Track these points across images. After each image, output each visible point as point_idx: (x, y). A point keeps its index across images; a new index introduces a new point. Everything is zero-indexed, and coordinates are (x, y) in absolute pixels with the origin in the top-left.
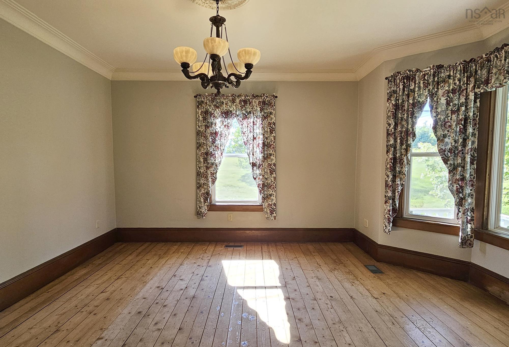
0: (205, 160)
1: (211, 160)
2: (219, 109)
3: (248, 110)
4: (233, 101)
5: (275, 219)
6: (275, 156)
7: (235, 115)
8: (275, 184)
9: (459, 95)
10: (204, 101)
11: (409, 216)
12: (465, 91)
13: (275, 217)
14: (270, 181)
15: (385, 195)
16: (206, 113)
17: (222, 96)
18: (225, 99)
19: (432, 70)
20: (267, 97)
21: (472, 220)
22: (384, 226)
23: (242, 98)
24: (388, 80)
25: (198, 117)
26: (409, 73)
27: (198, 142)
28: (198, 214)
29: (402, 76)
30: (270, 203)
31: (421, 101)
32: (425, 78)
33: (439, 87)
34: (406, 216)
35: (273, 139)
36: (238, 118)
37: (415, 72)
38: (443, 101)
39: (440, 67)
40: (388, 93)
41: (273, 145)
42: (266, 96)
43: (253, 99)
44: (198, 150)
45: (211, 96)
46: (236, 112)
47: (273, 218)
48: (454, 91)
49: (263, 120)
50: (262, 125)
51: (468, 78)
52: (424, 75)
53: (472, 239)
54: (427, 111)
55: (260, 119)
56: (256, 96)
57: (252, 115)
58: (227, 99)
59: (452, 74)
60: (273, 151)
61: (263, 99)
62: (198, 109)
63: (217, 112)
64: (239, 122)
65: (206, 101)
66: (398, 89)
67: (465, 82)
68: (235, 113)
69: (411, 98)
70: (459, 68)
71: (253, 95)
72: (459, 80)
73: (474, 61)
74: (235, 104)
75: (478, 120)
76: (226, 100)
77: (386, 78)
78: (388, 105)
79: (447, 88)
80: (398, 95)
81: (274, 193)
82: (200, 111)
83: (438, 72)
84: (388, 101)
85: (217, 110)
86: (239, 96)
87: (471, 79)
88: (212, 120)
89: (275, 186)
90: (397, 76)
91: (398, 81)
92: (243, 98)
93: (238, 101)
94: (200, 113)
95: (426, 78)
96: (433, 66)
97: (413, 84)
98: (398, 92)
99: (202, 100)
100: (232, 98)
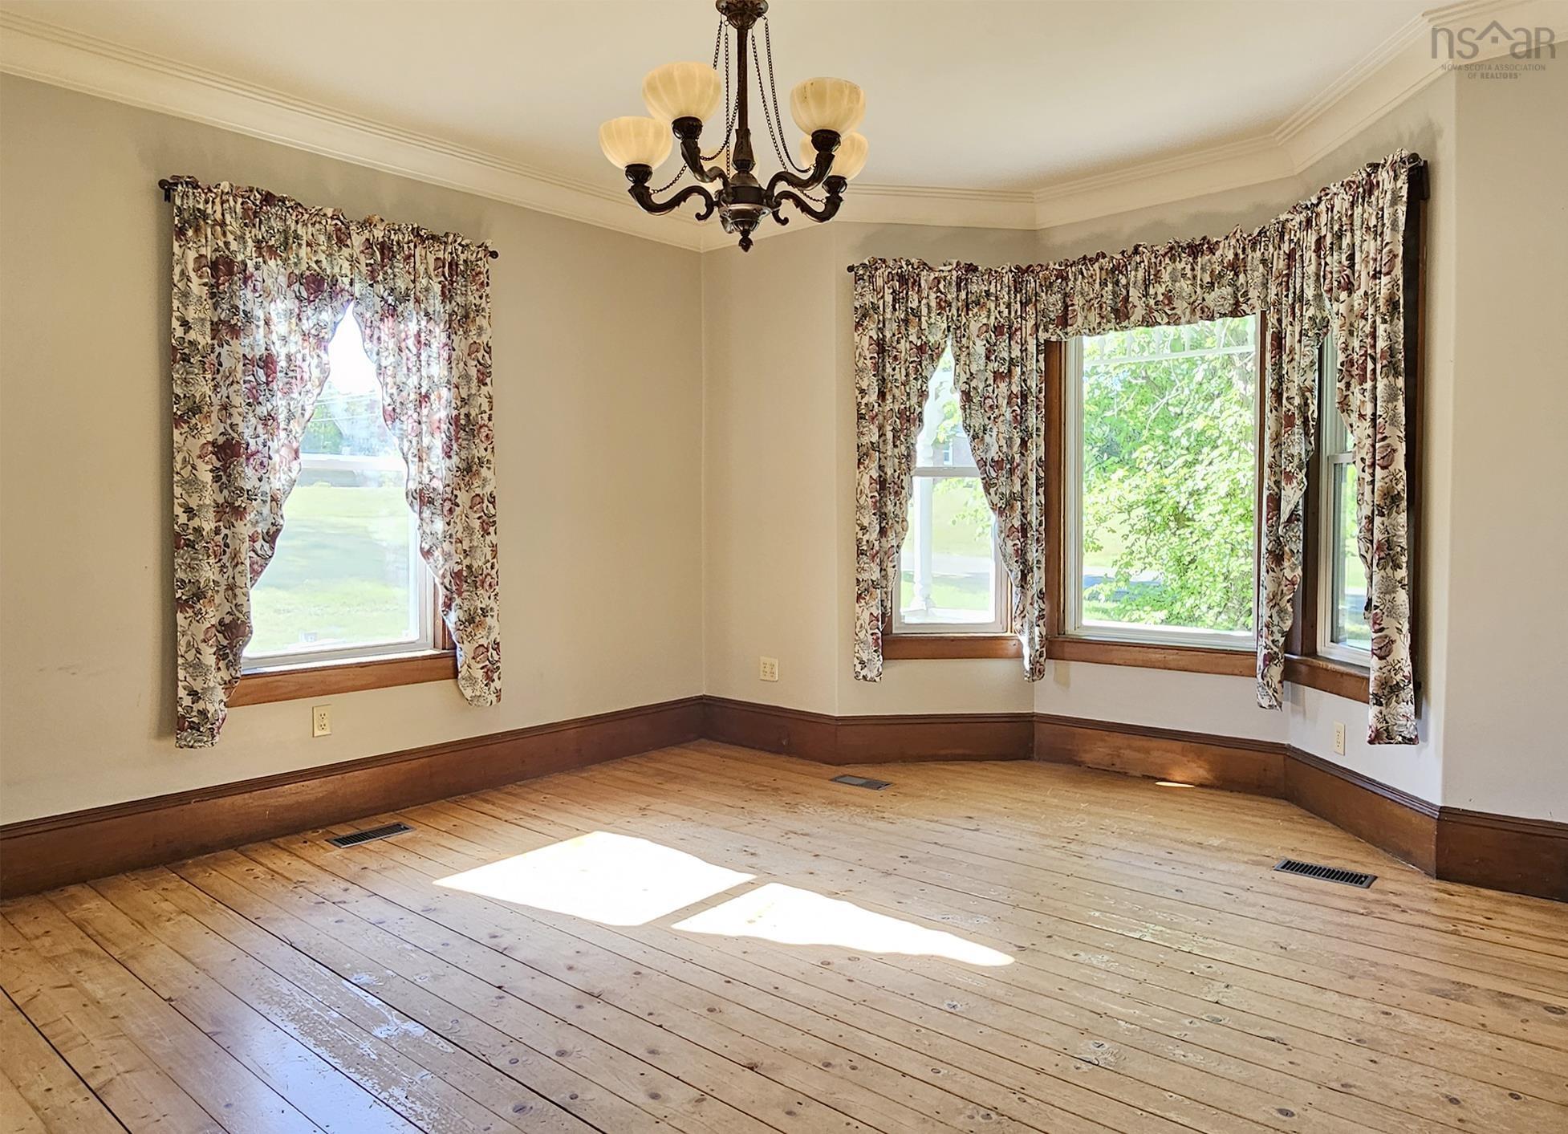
0: (224, 475)
1: (248, 477)
2: (279, 262)
3: (401, 284)
4: (341, 238)
5: (499, 698)
6: (492, 470)
7: (347, 296)
8: (495, 571)
9: (1010, 338)
10: (209, 211)
11: (905, 628)
12: (1018, 333)
13: (498, 692)
14: (483, 560)
15: (858, 580)
16: (222, 268)
17: (292, 207)
18: (305, 224)
19: (954, 272)
20: (465, 247)
21: (1041, 617)
22: (857, 662)
23: (375, 232)
24: (856, 273)
25: (176, 278)
26: (905, 266)
27: (178, 391)
28: (182, 729)
29: (890, 270)
30: (484, 642)
31: (932, 341)
32: (938, 288)
33: (971, 315)
34: (897, 628)
35: (485, 407)
36: (360, 309)
37: (918, 267)
38: (980, 348)
39: (971, 268)
40: (856, 308)
41: (486, 426)
42: (460, 244)
43: (415, 247)
44: (176, 432)
45: (243, 196)
46: (351, 284)
47: (493, 697)
48: (998, 330)
49: (450, 330)
50: (446, 348)
51: (1024, 305)
52: (938, 280)
53: (1042, 659)
54: (945, 370)
55: (442, 325)
56: (427, 238)
57: (411, 304)
58: (313, 224)
59: (993, 290)
60: (486, 450)
61: (451, 253)
62: (176, 244)
63: (273, 272)
64: (363, 329)
65: (218, 216)
66: (881, 302)
67: (1019, 313)
68: (347, 287)
69: (913, 330)
70: (1005, 280)
71: (416, 232)
72: (1009, 306)
73: (1032, 272)
74: (346, 252)
75: (1043, 400)
76: (310, 229)
77: (851, 269)
78: (857, 339)
79: (985, 321)
80: (881, 318)
81: (492, 603)
82: (192, 255)
83: (967, 280)
84: (856, 329)
85: (272, 263)
86: (367, 224)
87: (1028, 309)
88: (246, 298)
89: (495, 576)
90: (876, 269)
91: (880, 282)
92: (379, 233)
93: (357, 240)
94: (191, 265)
95: (941, 286)
96: (958, 264)
97: (916, 297)
98: (881, 308)
99: (201, 206)
100: (336, 224)
